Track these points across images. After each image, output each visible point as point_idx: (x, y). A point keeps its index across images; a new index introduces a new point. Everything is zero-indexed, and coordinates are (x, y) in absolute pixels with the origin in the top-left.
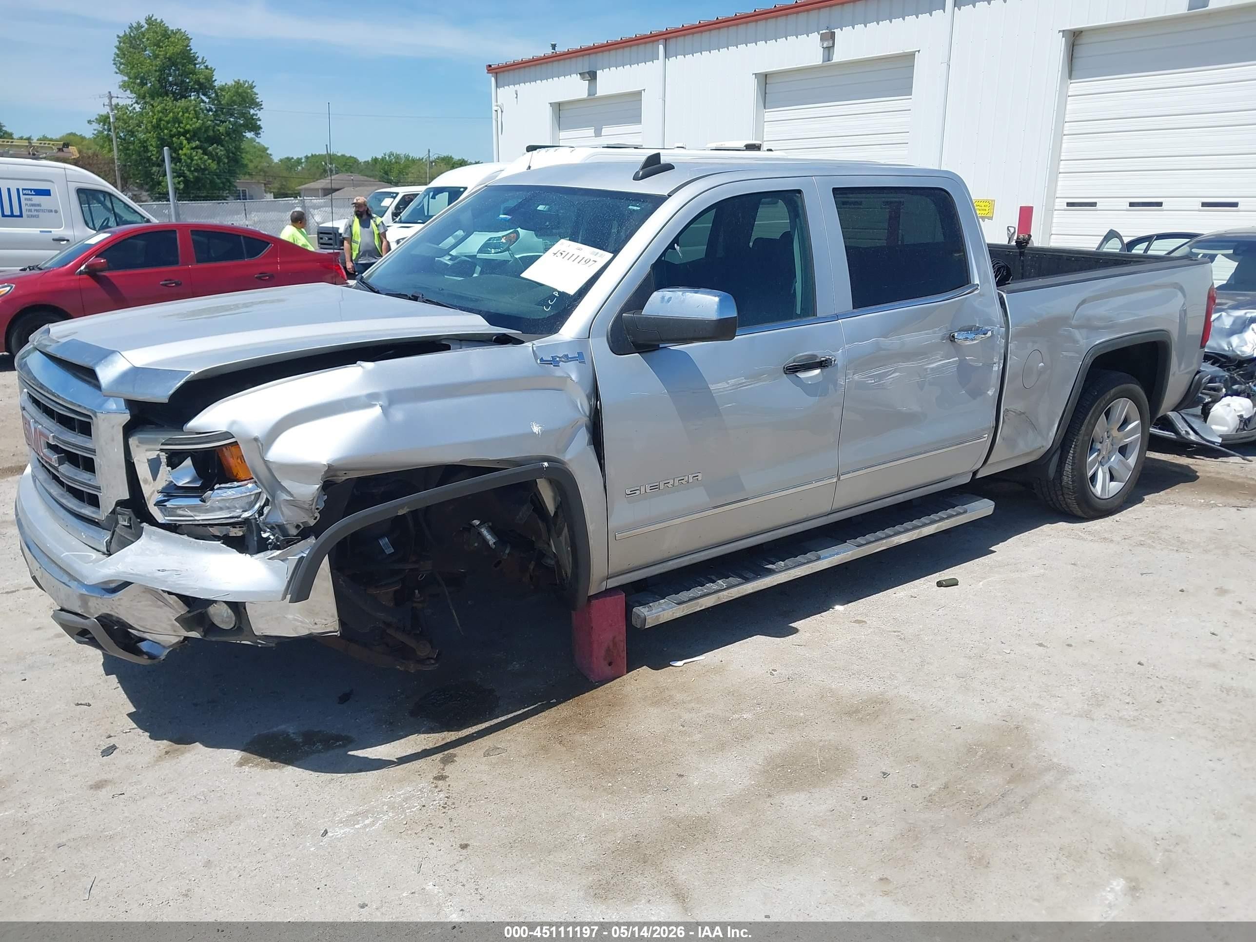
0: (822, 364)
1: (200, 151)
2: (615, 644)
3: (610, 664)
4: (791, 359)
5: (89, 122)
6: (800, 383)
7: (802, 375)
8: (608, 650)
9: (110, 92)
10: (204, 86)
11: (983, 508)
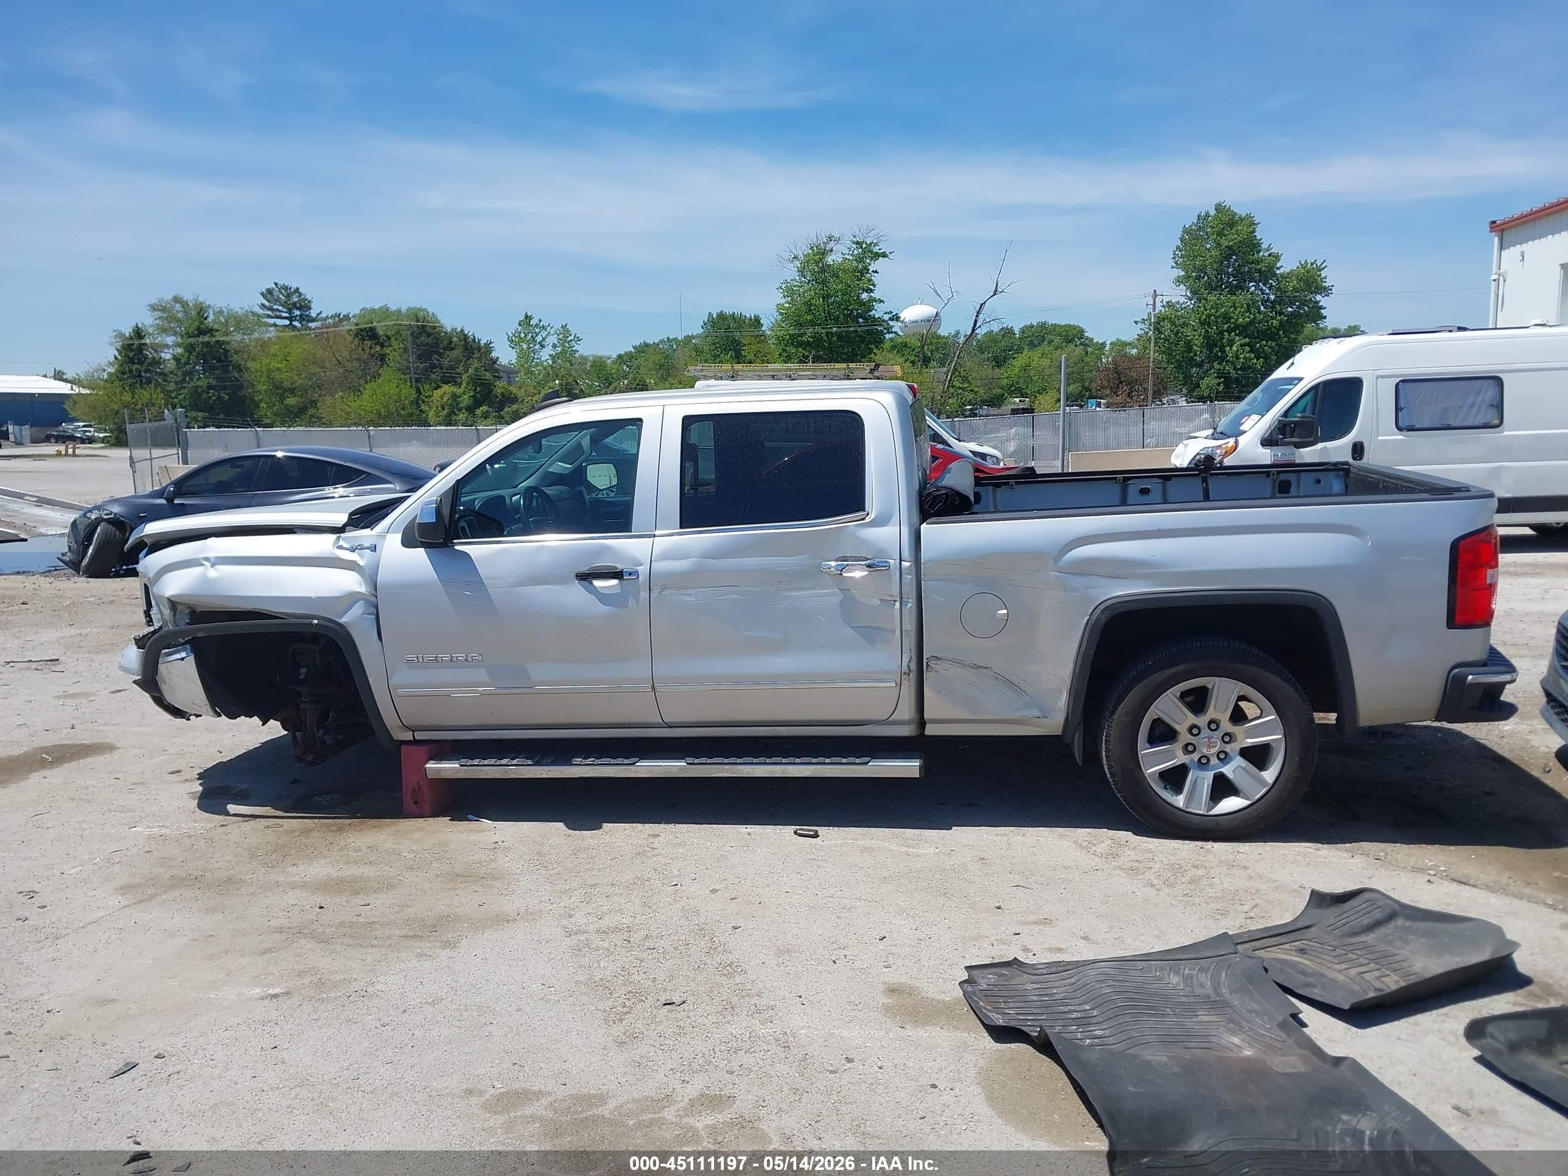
0: (617, 575)
1: (1247, 348)
2: (420, 787)
3: (416, 803)
4: (586, 569)
5: (1136, 322)
6: (595, 591)
7: (597, 583)
8: (414, 790)
9: (1155, 291)
10: (1267, 273)
11: (909, 767)
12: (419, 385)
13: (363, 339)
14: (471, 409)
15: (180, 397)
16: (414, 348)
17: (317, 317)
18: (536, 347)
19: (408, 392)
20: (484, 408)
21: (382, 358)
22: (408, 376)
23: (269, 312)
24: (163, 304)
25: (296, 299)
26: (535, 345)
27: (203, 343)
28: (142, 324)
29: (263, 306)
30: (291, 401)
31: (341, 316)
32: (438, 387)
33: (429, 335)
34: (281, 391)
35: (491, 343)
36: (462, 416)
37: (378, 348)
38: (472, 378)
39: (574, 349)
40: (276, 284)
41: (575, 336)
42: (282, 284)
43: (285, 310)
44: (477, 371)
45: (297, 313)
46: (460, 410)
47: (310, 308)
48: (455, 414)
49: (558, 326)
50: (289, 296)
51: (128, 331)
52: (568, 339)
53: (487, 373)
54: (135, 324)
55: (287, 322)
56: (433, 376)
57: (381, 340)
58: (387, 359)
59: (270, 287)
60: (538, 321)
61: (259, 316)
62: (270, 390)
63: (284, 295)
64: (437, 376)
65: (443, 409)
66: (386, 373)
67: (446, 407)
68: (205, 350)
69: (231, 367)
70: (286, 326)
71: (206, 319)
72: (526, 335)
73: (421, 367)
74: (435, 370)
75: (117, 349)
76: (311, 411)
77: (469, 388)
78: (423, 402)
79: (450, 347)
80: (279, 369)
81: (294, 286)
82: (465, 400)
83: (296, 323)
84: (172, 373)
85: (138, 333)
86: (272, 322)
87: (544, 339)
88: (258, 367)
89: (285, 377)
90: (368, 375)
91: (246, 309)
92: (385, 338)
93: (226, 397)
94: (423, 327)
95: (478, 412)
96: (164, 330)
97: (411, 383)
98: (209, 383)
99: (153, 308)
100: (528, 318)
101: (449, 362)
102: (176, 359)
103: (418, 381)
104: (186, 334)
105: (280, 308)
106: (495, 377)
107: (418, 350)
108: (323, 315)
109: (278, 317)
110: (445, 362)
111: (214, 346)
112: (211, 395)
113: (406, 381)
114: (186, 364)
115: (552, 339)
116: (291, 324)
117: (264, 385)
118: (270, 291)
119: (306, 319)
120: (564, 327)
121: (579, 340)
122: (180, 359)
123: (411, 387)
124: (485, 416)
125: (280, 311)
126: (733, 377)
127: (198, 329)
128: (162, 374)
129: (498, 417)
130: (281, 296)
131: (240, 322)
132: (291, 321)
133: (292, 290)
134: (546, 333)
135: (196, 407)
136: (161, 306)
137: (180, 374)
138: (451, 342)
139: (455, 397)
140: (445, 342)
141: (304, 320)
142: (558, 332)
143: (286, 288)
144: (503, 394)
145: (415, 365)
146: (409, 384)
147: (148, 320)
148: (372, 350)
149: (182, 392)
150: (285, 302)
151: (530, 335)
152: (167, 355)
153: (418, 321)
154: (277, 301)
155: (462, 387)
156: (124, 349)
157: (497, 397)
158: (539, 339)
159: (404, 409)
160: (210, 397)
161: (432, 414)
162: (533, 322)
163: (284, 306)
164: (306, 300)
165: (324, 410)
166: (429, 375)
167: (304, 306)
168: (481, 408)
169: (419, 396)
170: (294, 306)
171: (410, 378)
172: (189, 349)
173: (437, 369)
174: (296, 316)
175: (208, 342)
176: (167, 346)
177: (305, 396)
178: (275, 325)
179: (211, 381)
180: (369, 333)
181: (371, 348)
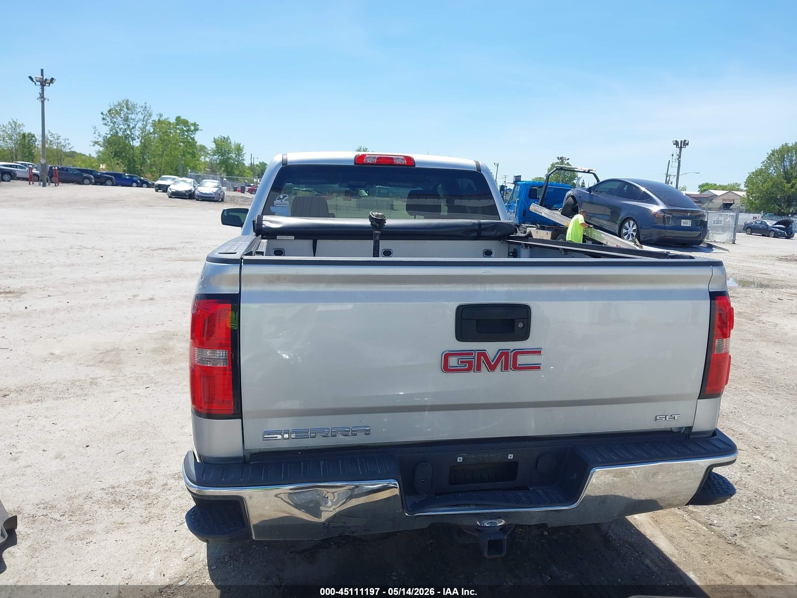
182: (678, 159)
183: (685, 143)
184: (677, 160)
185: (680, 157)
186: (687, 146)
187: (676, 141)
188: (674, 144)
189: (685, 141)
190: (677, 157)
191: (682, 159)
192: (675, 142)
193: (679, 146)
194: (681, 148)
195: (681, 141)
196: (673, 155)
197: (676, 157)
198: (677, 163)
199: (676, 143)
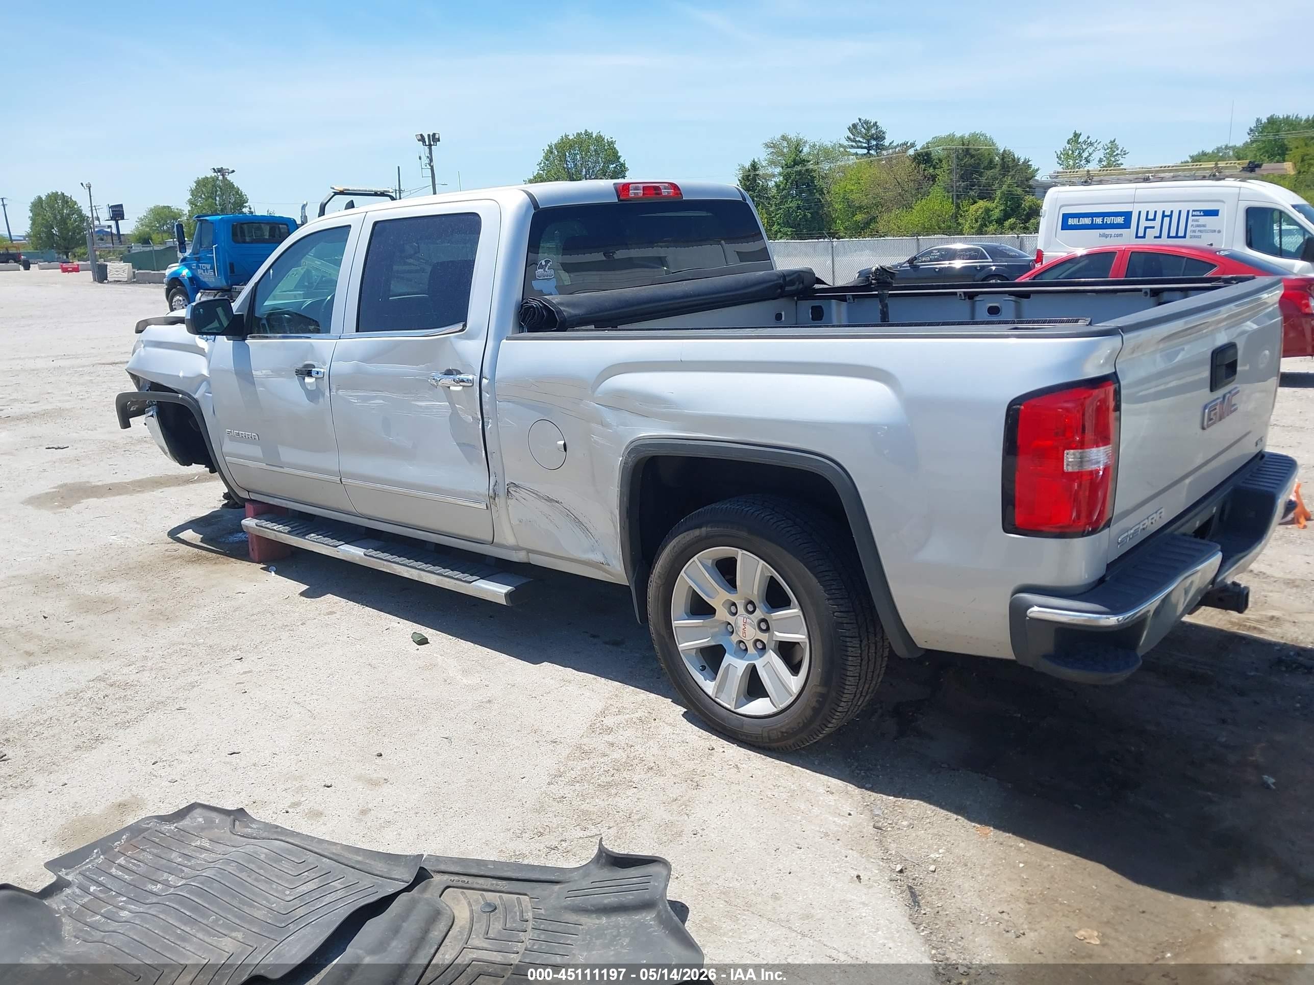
4: (301, 365)
6: (304, 387)
12: (959, 201)
13: (919, 163)
14: (1000, 222)
15: (777, 216)
16: (958, 169)
17: (889, 146)
18: (1082, 163)
19: (949, 208)
20: (1012, 220)
21: (933, 178)
22: (951, 194)
23: (854, 144)
24: (774, 142)
25: (874, 132)
26: (1081, 161)
27: (796, 172)
28: (758, 159)
29: (849, 139)
30: (859, 217)
31: (909, 144)
32: (975, 202)
33: (972, 156)
34: (852, 208)
35: (1029, 161)
36: (991, 228)
37: (931, 170)
38: (1004, 193)
39: (1119, 162)
40: (860, 120)
41: (1122, 150)
42: (864, 119)
43: (864, 141)
44: (1009, 187)
45: (874, 143)
46: (990, 222)
47: (885, 138)
48: (986, 226)
49: (1106, 141)
50: (868, 129)
51: (747, 165)
52: (1115, 154)
53: (1018, 189)
54: (752, 159)
55: (865, 151)
56: (972, 193)
57: (934, 163)
58: (937, 179)
59: (855, 122)
60: (1086, 138)
61: (845, 147)
62: (844, 208)
63: (865, 129)
64: (975, 192)
65: (977, 221)
66: (937, 191)
67: (979, 220)
68: (797, 177)
69: (815, 191)
70: (865, 154)
71: (800, 152)
72: (1073, 152)
73: (962, 185)
74: (974, 188)
75: (739, 180)
76: (872, 226)
77: (1001, 202)
78: (961, 216)
79: (991, 165)
80: (852, 191)
81: (873, 121)
82: (996, 214)
83: (872, 152)
84: (773, 197)
85: (754, 166)
86: (855, 152)
87: (1090, 154)
88: (837, 190)
89: (857, 198)
90: (920, 191)
91: (834, 142)
92: (938, 162)
93: (809, 215)
94: (968, 150)
95: (1007, 224)
96: (772, 163)
97: (953, 200)
98: (798, 204)
99: (767, 146)
100: (1077, 135)
101: (986, 180)
102: (777, 186)
103: (958, 197)
104: (786, 165)
105: (861, 140)
106: (1026, 192)
107: (961, 170)
108: (895, 144)
109: (858, 147)
110: (983, 180)
111: (804, 174)
112: (798, 214)
113: (948, 198)
114: (784, 189)
115: (1099, 155)
116: (868, 153)
117: (840, 204)
118: (854, 126)
119: (880, 148)
120: (1112, 142)
121: (1125, 154)
122: (780, 186)
123: (953, 203)
124: (1012, 228)
125: (861, 142)
126: (1086, 182)
127: (794, 160)
128: (768, 198)
129: (1024, 228)
130: (863, 129)
131: (827, 154)
132: (869, 150)
133: (872, 124)
134: (1093, 148)
135: (787, 224)
136: (772, 143)
137: (779, 197)
138: (991, 161)
139: (987, 211)
140: (986, 163)
141: (879, 149)
142: (1106, 147)
143: (867, 122)
144: (1030, 208)
145: (958, 184)
146: (951, 200)
147: (762, 156)
148: (926, 172)
149: (779, 212)
150: (865, 135)
151: (1077, 151)
152: (771, 184)
153: (963, 145)
154: (860, 133)
155: (995, 202)
156: (743, 179)
157: (1025, 210)
158: (1085, 155)
159: (944, 222)
160: (798, 216)
161: (967, 226)
162: (1081, 140)
163: (864, 138)
164: (881, 131)
165: (881, 226)
166: (969, 192)
167: (880, 137)
168: (1009, 220)
169: (958, 211)
170: (872, 137)
171: (953, 196)
172: (787, 177)
173: (976, 187)
174: (873, 145)
175: (800, 171)
176: (774, 176)
177: (869, 214)
178: (856, 154)
179: (799, 202)
180: (926, 158)
181: (924, 170)
182: (430, 164)
183: (434, 139)
184: (428, 165)
185: (431, 160)
186: (438, 143)
187: (421, 135)
188: (419, 140)
189: (434, 134)
190: (427, 161)
191: (434, 163)
192: (420, 137)
193: (427, 143)
194: (430, 145)
195: (429, 135)
196: (420, 158)
197: (425, 160)
198: (430, 170)
199: (422, 139)
